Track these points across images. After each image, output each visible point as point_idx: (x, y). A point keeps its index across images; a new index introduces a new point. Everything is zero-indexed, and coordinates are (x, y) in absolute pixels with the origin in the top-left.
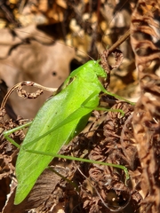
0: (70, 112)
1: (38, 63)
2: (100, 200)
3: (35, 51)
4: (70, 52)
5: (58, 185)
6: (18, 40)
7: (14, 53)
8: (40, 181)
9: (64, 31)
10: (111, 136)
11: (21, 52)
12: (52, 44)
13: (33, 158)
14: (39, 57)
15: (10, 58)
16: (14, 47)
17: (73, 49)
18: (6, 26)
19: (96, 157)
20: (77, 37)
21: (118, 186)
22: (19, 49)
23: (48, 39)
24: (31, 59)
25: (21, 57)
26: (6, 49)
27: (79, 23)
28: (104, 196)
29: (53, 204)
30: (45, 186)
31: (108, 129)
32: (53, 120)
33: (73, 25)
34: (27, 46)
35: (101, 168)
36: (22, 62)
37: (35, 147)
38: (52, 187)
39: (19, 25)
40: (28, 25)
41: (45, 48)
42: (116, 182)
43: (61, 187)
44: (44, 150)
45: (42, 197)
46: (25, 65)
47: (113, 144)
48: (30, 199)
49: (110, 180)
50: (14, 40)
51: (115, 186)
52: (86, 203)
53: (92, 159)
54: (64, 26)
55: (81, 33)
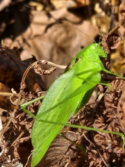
0: (76, 87)
1: (69, 39)
2: (102, 162)
3: (67, 29)
4: (95, 30)
5: (70, 147)
6: (52, 20)
7: (50, 30)
8: (55, 144)
9: (90, 12)
10: (110, 107)
11: (54, 30)
12: (80, 23)
13: (46, 127)
14: (70, 34)
15: (46, 35)
16: (49, 26)
17: (97, 28)
18: (44, 9)
19: (99, 125)
20: (100, 18)
21: (118, 150)
22: (53, 27)
23: (77, 19)
24: (64, 35)
25: (55, 34)
26: (43, 28)
27: (101, 6)
28: (106, 158)
29: (66, 163)
30: (59, 148)
31: (108, 101)
32: (63, 94)
33: (97, 8)
34: (60, 25)
35: (103, 134)
36: (56, 38)
37: (48, 117)
38: (65, 148)
39: (53, 8)
40: (60, 8)
41: (75, 26)
42: (116, 146)
43: (72, 149)
44: (55, 120)
45: (58, 157)
46: (59, 41)
47: (112, 114)
48: (47, 159)
49: (110, 145)
50: (49, 20)
51: (115, 150)
52: (92, 163)
53: (96, 127)
54: (90, 9)
55: (103, 14)
